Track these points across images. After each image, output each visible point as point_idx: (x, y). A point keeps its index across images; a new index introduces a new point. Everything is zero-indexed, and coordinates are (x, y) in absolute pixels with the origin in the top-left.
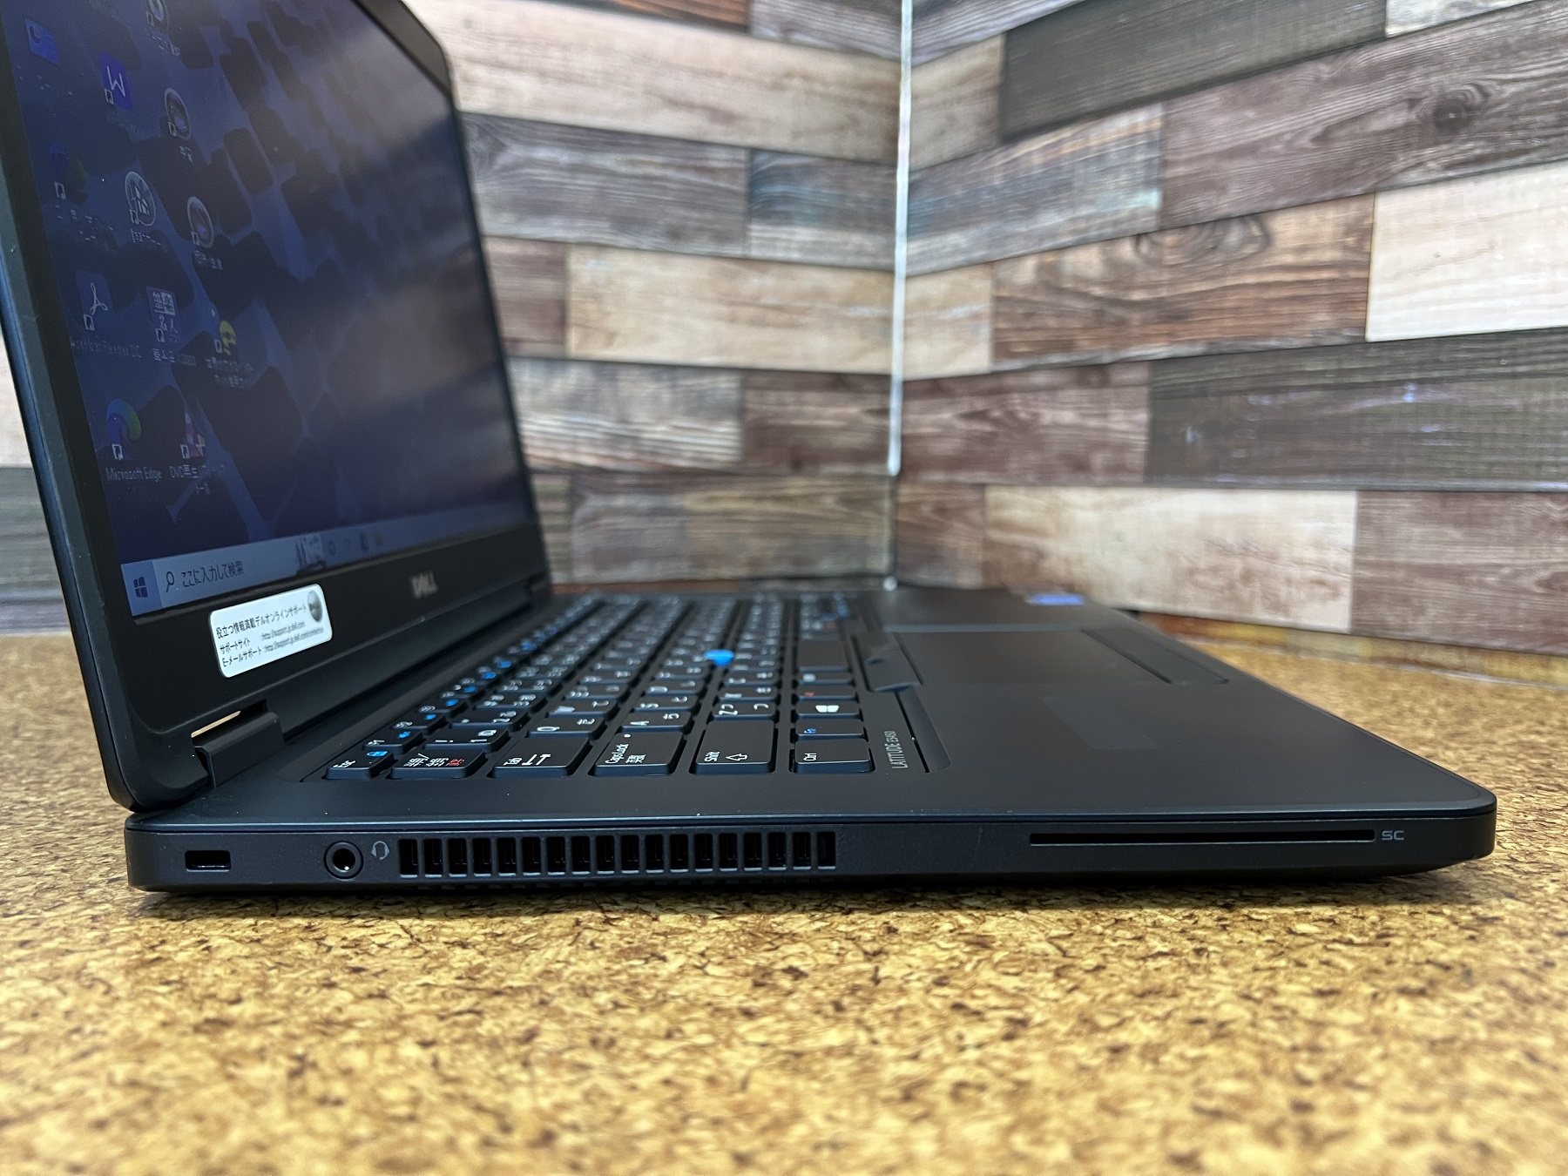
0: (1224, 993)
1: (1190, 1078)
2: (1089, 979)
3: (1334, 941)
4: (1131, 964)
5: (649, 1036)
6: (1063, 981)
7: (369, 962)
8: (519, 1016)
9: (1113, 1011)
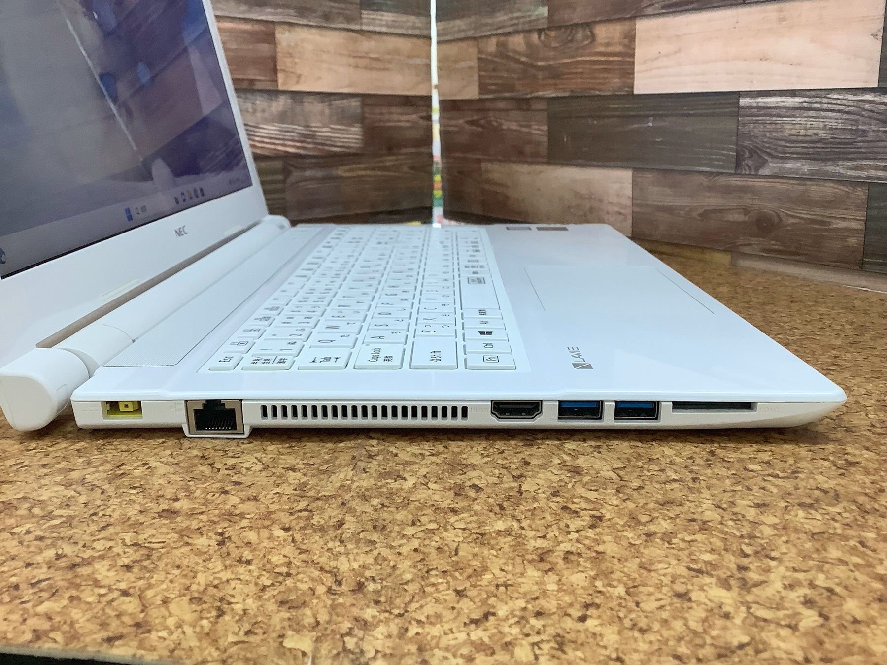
0: (707, 504)
1: (687, 552)
2: (635, 494)
3: (769, 475)
4: (658, 486)
5: (403, 524)
6: (621, 495)
7: (242, 479)
8: (332, 512)
9: (649, 512)
